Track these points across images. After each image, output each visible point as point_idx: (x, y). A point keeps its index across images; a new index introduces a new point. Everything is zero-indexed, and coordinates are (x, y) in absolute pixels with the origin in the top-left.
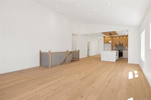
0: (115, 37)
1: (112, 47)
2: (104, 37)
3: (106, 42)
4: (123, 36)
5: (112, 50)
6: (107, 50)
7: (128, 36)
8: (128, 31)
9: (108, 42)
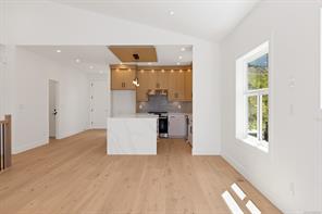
0: (147, 69)
1: (138, 102)
2: (113, 68)
3: (117, 85)
4: (176, 68)
5: (138, 111)
6: (120, 114)
7: (190, 66)
8: (190, 48)
9: (123, 86)
